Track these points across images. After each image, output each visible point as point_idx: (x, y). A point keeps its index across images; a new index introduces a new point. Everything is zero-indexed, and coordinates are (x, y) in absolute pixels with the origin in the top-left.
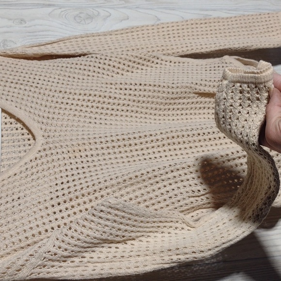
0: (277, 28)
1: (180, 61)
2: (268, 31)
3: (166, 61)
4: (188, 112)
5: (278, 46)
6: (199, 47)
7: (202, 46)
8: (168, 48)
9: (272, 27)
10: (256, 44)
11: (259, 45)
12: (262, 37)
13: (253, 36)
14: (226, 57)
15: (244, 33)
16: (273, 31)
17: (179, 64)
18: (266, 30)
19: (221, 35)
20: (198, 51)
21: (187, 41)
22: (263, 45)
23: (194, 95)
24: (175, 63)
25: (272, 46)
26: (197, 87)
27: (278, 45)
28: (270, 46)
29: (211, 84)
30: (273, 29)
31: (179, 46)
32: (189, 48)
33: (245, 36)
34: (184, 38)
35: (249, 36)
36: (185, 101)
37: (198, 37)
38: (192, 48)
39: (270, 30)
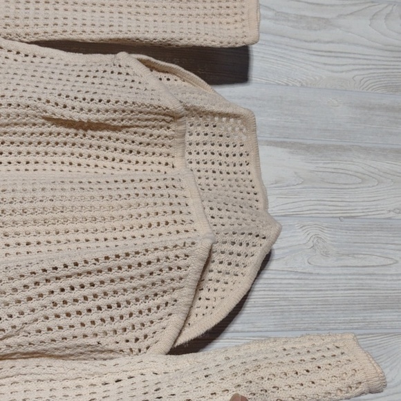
0: (236, 10)
1: (36, 54)
2: (220, 14)
3: (9, 51)
4: (31, 148)
5: (229, 46)
6: (79, 29)
7: (85, 28)
8: (18, 22)
9: (228, 7)
10: (189, 36)
11: (194, 39)
12: (205, 23)
13: (191, 19)
14: (122, 55)
15: (173, 11)
16: (228, 15)
17: (34, 59)
18: (216, 11)
19: (130, 10)
20: (75, 37)
21: (61, 13)
22: (202, 40)
23: (43, 121)
24: (26, 56)
25: (217, 44)
26: (49, 107)
27: (229, 43)
28: (213, 43)
29: (76, 104)
30: (229, 11)
31: (41, 22)
32: (59, 29)
33: (174, 18)
34: (57, 6)
35: (182, 19)
36: (27, 129)
37: (85, 8)
38: (65, 28)
39: (222, 11)
